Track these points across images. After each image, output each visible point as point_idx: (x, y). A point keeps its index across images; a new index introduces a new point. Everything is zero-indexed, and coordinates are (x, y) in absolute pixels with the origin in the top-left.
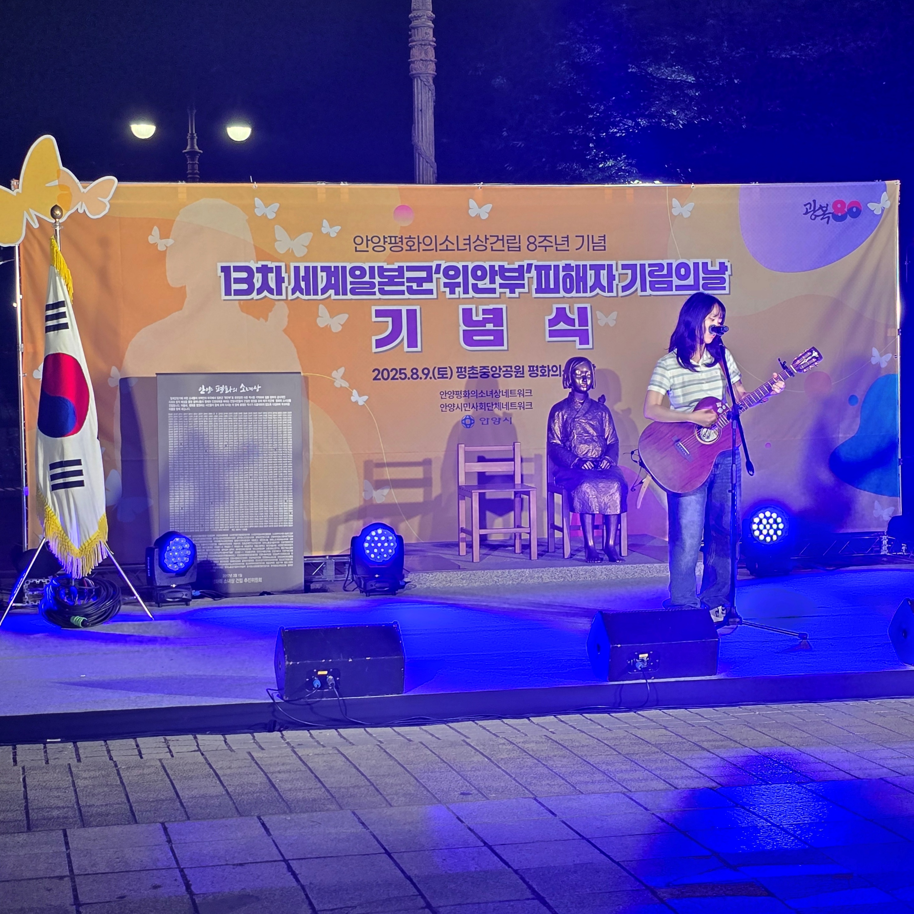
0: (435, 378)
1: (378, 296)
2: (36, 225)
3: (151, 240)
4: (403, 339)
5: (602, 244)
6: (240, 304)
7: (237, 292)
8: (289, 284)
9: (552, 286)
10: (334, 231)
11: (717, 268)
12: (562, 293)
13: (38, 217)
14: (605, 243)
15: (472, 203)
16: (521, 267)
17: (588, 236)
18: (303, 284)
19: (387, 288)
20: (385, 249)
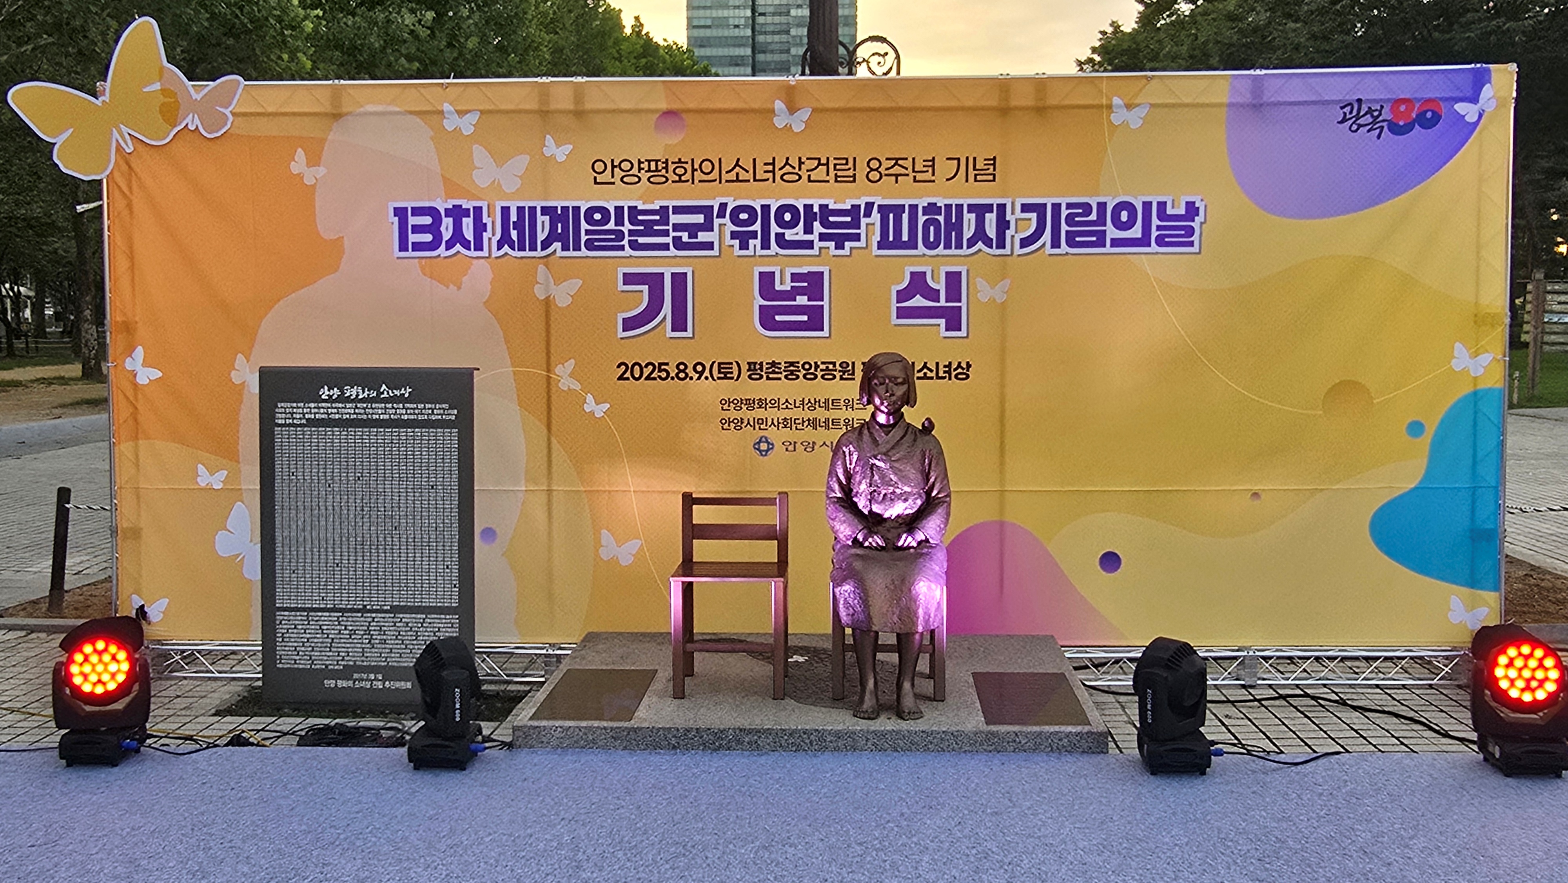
0: (713, 379)
1: (628, 251)
3: (294, 168)
4: (665, 318)
5: (991, 171)
6: (420, 263)
7: (417, 247)
8: (493, 235)
9: (905, 238)
10: (562, 153)
11: (1182, 211)
12: (921, 249)
14: (994, 170)
15: (779, 106)
16: (856, 208)
17: (967, 158)
18: (514, 234)
19: (641, 240)
20: (640, 179)
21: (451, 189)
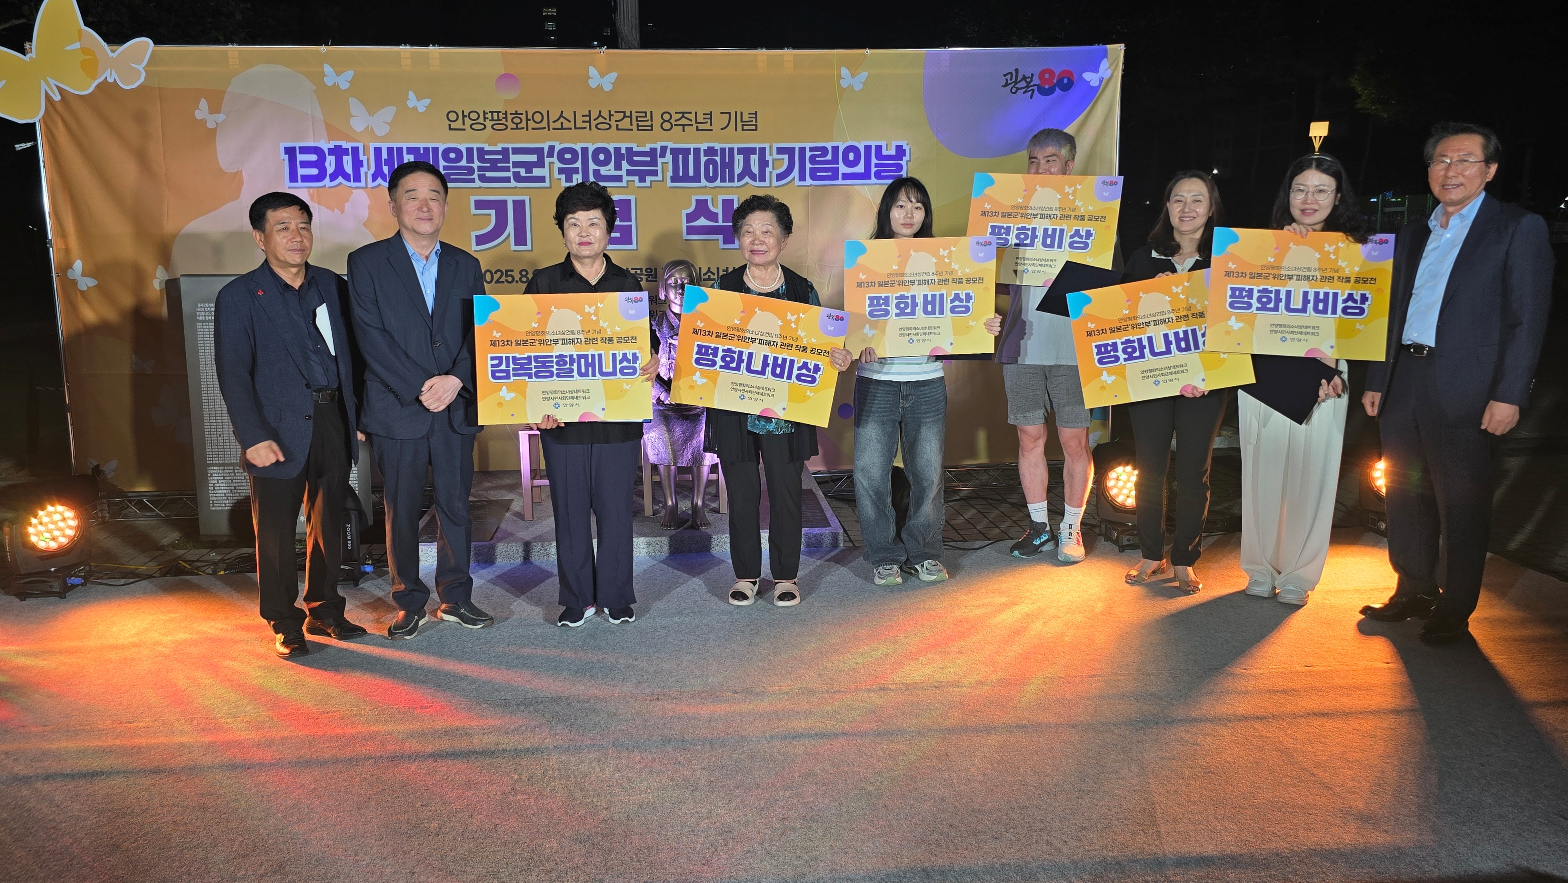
1: (478, 183)
2: (57, 97)
3: (199, 115)
4: (509, 235)
5: (754, 123)
6: (308, 192)
7: (306, 178)
8: (369, 169)
9: (691, 173)
10: (422, 106)
11: (893, 152)
12: (704, 182)
13: (59, 88)
14: (756, 122)
15: (593, 71)
16: (653, 150)
17: (736, 112)
19: (488, 174)
20: (485, 127)
21: (332, 132)
